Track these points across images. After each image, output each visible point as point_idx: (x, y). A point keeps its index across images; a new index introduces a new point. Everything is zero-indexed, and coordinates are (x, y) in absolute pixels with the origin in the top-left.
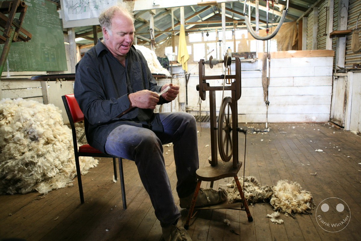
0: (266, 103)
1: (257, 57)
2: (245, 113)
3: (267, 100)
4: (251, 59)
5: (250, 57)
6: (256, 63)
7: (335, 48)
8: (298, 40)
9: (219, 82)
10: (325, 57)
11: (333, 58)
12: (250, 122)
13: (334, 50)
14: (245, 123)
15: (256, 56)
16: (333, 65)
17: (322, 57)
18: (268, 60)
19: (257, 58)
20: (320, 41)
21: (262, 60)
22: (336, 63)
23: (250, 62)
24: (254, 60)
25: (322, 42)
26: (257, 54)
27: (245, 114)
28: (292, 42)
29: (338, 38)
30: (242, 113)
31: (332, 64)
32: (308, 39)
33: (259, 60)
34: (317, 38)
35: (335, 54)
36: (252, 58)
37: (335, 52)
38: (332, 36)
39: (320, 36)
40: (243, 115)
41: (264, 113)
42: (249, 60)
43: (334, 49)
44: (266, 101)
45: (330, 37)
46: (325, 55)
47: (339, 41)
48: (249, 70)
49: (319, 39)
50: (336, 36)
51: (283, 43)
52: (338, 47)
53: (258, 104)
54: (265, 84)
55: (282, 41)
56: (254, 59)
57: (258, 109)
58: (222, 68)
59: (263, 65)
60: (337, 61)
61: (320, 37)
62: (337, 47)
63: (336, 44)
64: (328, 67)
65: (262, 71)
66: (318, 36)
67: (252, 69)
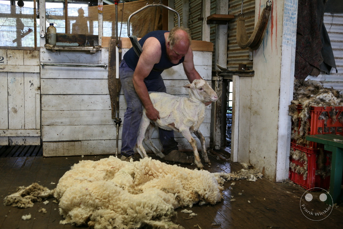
0: (115, 122)
1: (100, 44)
2: (80, 139)
3: (116, 117)
4: (89, 46)
5: (87, 43)
6: (99, 54)
7: (214, 39)
8: (162, 25)
9: (32, 84)
10: (201, 52)
11: (211, 53)
12: (89, 154)
13: (212, 43)
14: (81, 156)
15: (98, 43)
16: (212, 65)
17: (197, 52)
18: (117, 49)
19: (101, 47)
20: (192, 29)
21: (108, 51)
22: (216, 61)
23: (88, 52)
24: (95, 50)
25: (195, 30)
26: (100, 40)
27: (80, 141)
28: (154, 28)
29: (217, 25)
30: (74, 140)
31: (210, 63)
32: (175, 25)
33: (103, 50)
34: (188, 23)
35: (215, 49)
36: (92, 45)
37: (214, 46)
38: (210, 21)
39: (192, 21)
40: (76, 143)
41: (112, 139)
42: (86, 48)
43: (213, 41)
44: (116, 119)
45: (207, 24)
46: (201, 49)
47: (219, 30)
48: (86, 66)
49: (191, 25)
50: (215, 22)
51: (141, 29)
52: (218, 38)
53: (102, 124)
54: (112, 90)
55: (140, 26)
56: (94, 48)
57: (103, 132)
58: (38, 60)
59: (109, 58)
60: (217, 58)
61: (193, 23)
62: (216, 38)
63: (214, 34)
64: (206, 67)
65: (107, 69)
66: (189, 22)
67: (91, 65)
